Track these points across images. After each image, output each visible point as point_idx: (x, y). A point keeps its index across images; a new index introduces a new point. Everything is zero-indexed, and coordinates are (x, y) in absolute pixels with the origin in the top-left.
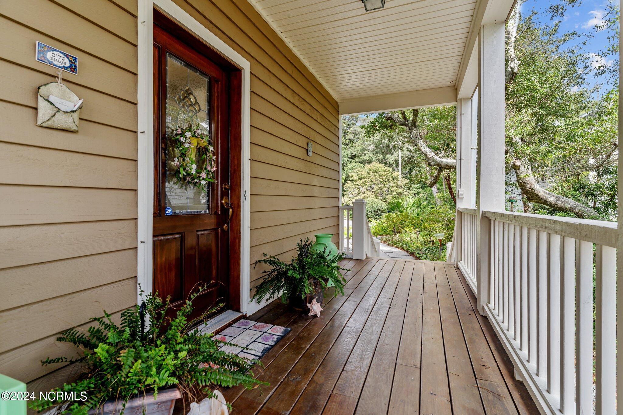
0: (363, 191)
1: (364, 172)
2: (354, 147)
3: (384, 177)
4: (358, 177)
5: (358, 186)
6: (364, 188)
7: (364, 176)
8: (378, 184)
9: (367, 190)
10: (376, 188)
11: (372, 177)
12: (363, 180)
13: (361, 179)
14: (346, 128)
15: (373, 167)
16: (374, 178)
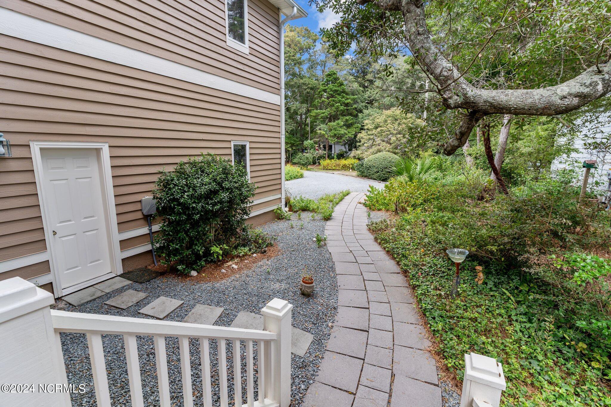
0: (377, 142)
1: (380, 119)
2: (373, 90)
3: (404, 126)
4: (374, 126)
5: (372, 137)
6: (379, 139)
7: (381, 124)
8: (396, 134)
9: (383, 141)
10: (393, 139)
11: (390, 125)
12: (379, 129)
13: (376, 128)
14: (365, 67)
15: (392, 113)
16: (392, 127)
